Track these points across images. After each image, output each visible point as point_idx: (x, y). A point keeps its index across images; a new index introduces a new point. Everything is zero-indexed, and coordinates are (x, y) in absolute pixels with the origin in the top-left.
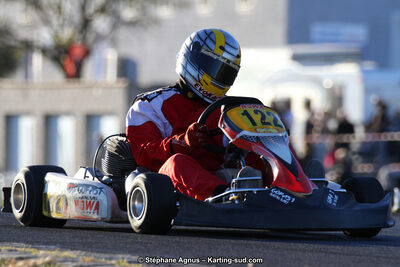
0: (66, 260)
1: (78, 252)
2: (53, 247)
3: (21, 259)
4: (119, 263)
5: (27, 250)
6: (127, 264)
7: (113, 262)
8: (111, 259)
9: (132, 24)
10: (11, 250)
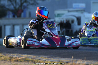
0: (29, 57)
1: (32, 55)
2: (25, 54)
3: (19, 57)
4: (41, 57)
5: (20, 55)
6: (43, 58)
7: (40, 57)
8: (39, 57)
9: (32, 4)
10: (16, 55)
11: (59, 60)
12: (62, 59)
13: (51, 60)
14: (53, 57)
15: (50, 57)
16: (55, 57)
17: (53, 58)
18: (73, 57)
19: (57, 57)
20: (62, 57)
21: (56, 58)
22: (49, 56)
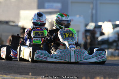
11: (13, 77)
12: (17, 76)
13: (2, 78)
14: (7, 73)
15: (3, 73)
16: (9, 73)
17: (6, 75)
18: (30, 74)
19: (11, 73)
20: (18, 74)
21: (10, 75)
22: (1, 72)
